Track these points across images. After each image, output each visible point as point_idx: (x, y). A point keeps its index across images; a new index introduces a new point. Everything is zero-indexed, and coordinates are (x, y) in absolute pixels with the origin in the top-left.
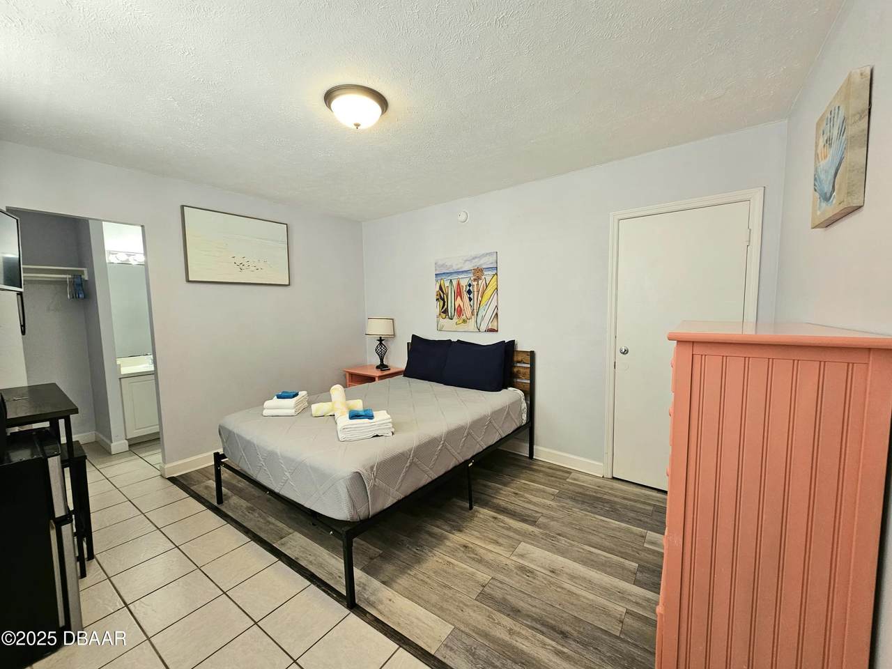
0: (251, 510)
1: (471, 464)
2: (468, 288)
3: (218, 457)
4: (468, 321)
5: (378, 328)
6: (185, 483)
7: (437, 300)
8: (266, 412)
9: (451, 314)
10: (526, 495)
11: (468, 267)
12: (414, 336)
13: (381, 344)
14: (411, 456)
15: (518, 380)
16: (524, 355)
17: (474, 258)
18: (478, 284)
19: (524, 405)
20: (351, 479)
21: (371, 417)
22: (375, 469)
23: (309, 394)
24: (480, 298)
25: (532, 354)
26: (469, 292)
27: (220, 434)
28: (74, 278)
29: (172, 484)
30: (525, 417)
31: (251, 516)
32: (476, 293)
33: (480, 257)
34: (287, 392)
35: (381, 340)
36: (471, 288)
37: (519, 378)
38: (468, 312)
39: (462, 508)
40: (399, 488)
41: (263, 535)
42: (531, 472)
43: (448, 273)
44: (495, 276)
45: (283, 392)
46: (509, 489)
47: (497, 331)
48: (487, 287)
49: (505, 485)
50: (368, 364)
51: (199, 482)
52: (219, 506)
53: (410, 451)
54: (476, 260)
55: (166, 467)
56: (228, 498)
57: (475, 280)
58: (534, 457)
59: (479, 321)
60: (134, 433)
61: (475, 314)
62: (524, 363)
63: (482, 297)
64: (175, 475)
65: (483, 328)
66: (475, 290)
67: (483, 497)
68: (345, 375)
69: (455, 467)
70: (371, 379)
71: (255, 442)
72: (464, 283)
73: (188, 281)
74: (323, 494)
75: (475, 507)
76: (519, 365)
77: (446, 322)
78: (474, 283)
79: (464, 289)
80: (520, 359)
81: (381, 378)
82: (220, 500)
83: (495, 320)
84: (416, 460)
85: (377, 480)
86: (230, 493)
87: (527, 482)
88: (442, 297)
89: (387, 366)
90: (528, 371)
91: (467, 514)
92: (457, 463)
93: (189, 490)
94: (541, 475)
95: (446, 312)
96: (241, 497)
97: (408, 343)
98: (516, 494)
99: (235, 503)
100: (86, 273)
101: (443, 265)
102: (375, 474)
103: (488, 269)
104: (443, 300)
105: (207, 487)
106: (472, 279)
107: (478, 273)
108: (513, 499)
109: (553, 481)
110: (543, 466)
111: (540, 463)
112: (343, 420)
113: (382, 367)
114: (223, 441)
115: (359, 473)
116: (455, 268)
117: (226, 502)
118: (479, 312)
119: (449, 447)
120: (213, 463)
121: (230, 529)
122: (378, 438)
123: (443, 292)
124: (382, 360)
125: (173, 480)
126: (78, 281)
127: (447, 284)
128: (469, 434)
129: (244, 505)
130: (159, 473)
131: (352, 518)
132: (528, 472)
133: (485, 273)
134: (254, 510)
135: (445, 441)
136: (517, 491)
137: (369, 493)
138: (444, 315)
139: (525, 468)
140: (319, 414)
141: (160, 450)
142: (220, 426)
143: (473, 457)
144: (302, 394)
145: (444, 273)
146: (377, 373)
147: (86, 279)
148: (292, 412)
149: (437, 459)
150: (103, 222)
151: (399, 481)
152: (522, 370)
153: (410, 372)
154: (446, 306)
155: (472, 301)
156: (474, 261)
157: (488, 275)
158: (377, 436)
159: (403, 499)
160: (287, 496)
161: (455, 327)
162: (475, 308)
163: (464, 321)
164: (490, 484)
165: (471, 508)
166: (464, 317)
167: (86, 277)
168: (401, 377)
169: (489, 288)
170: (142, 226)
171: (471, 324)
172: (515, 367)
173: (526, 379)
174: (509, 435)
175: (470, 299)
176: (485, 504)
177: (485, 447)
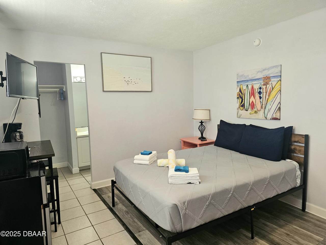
0: (127, 212)
1: (253, 209)
2: (259, 90)
3: (113, 182)
4: (258, 112)
5: (200, 115)
6: (100, 193)
7: (238, 98)
8: (135, 162)
9: (247, 107)
10: (296, 237)
11: (260, 76)
12: (222, 121)
13: (202, 124)
14: (210, 199)
15: (295, 155)
16: (300, 138)
17: (264, 70)
18: (266, 88)
19: (299, 173)
20: (172, 207)
21: (187, 171)
22: (186, 204)
23: (157, 153)
24: (267, 97)
25: (307, 137)
26: (260, 93)
27: (114, 171)
28: (60, 90)
29: (94, 192)
30: (299, 182)
31: (127, 216)
32: (264, 94)
33: (268, 69)
34: (146, 151)
35: (202, 122)
36: (261, 90)
37: (296, 153)
38: (258, 106)
39: (247, 237)
40: (202, 217)
41: (131, 228)
42: (302, 221)
43: (245, 81)
44: (280, 82)
45: (144, 151)
46: (283, 230)
47: (280, 119)
48: (273, 89)
49: (281, 226)
50: (194, 136)
51: (106, 193)
52: (113, 208)
53: (209, 195)
54: (266, 71)
55: (93, 183)
56: (117, 204)
57: (264, 85)
58: (306, 210)
59: (266, 112)
60: (82, 165)
61: (264, 107)
62: (300, 143)
63: (269, 96)
64: (96, 188)
65: (269, 116)
66: (264, 91)
67: (262, 232)
68: (181, 142)
69: (241, 210)
70: (195, 146)
71: (128, 178)
72: (256, 87)
73: (104, 91)
74: (158, 213)
75: (256, 238)
76: (295, 144)
77: (243, 112)
78: (263, 87)
79: (256, 91)
80: (297, 140)
81: (201, 145)
82: (114, 205)
83: (278, 112)
84: (212, 201)
85: (187, 210)
86: (118, 202)
87: (298, 228)
88: (241, 96)
89: (205, 138)
90: (303, 149)
91: (249, 241)
92: (243, 207)
93: (101, 197)
94: (309, 224)
95: (243, 106)
96: (123, 205)
97: (218, 125)
98: (288, 235)
99: (120, 207)
100: (64, 88)
101: (242, 76)
102: (186, 207)
103: (274, 77)
104: (242, 98)
105: (109, 197)
106: (262, 84)
107: (267, 80)
108: (285, 238)
109: (319, 231)
110: (312, 218)
111: (311, 216)
112: (172, 172)
113: (202, 138)
114: (115, 175)
115: (176, 205)
116: (250, 77)
117: (116, 206)
118: (267, 106)
119: (237, 196)
120: (111, 185)
121: (116, 221)
122: (191, 184)
123: (242, 93)
124: (202, 134)
125: (95, 190)
126: (62, 92)
127: (245, 87)
128: (252, 189)
129: (124, 210)
130: (89, 186)
131: (172, 230)
132: (300, 220)
133: (272, 80)
134: (128, 213)
135: (233, 192)
136: (289, 233)
137: (182, 218)
138: (242, 108)
139: (298, 217)
140: (161, 165)
141: (90, 175)
142: (114, 167)
143: (254, 205)
144: (154, 152)
145: (243, 81)
146: (199, 142)
147: (65, 90)
148: (147, 162)
149: (227, 203)
150: (71, 65)
151: (202, 213)
152: (298, 148)
153: (218, 143)
154: (243, 102)
155: (262, 99)
156: (264, 72)
157: (274, 81)
158: (190, 183)
159: (204, 224)
160: (142, 210)
161: (249, 116)
162: (264, 104)
163: (256, 112)
164: (268, 223)
165: (252, 238)
166: (256, 109)
167: (64, 90)
168: (213, 146)
169: (274, 90)
170: (84, 65)
171: (261, 114)
172: (292, 145)
173: (301, 154)
174: (284, 193)
175: (260, 98)
176: (263, 237)
177: (264, 199)
